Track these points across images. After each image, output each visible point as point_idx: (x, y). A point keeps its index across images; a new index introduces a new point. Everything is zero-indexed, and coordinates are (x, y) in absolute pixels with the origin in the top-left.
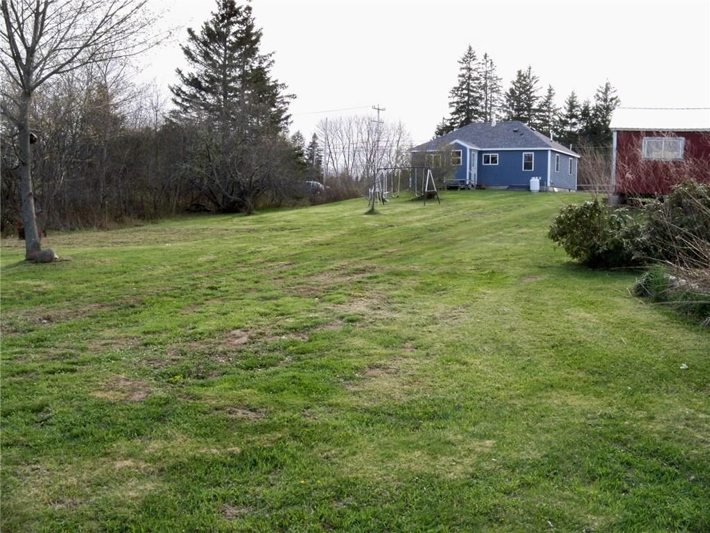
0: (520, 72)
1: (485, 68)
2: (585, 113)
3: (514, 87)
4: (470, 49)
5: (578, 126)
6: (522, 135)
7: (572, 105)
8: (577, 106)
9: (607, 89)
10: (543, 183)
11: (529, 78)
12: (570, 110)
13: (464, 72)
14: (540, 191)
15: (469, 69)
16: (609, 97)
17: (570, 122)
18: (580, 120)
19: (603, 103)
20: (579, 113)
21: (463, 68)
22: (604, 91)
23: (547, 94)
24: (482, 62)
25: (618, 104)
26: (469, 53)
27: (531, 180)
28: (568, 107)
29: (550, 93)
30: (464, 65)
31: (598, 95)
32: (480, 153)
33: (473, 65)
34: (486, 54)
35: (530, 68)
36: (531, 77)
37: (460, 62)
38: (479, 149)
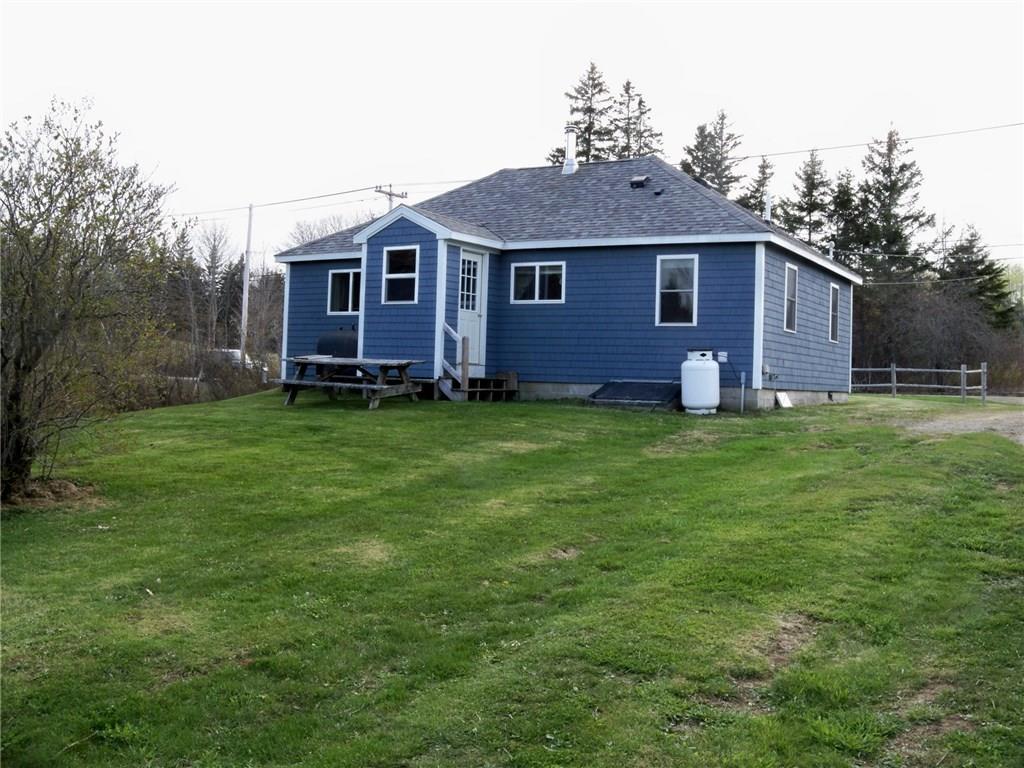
0: (702, 129)
1: (625, 110)
2: (843, 198)
3: (690, 159)
4: (593, 68)
5: (825, 228)
6: (658, 194)
7: (812, 183)
8: (823, 184)
9: (892, 145)
10: (732, 376)
11: (721, 139)
12: (809, 193)
13: (579, 116)
14: (720, 408)
15: (589, 110)
16: (897, 164)
17: (807, 219)
18: (830, 217)
19: (881, 177)
20: (828, 199)
21: (577, 110)
22: (884, 150)
23: (757, 175)
24: (621, 100)
25: (915, 180)
26: (589, 79)
27: (685, 365)
28: (802, 186)
29: (764, 173)
30: (580, 104)
31: (870, 159)
32: (500, 259)
33: (598, 103)
34: (628, 84)
35: (723, 117)
36: (725, 136)
37: (571, 97)
38: (498, 245)
